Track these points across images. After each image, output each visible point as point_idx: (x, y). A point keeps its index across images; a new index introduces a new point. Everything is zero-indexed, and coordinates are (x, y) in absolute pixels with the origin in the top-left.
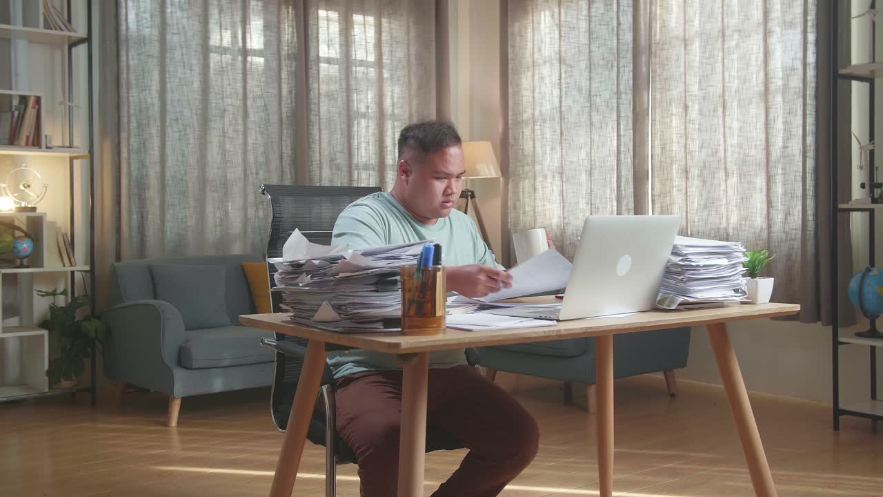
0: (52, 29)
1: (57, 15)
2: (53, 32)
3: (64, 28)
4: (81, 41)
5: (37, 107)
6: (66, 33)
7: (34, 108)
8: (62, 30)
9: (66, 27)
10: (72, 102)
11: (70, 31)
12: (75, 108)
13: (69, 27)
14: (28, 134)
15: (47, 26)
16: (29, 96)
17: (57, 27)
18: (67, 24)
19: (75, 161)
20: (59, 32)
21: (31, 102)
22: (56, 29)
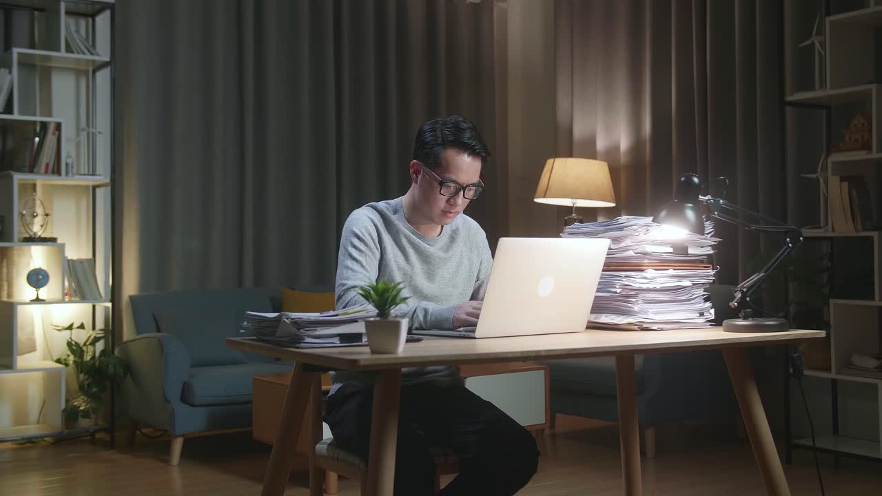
0: (73, 52)
1: (81, 41)
2: (75, 56)
3: (86, 51)
4: (103, 65)
5: (57, 133)
6: (88, 57)
7: (54, 134)
8: (84, 53)
9: (89, 51)
10: (96, 128)
11: (92, 54)
12: (98, 135)
13: (93, 51)
14: (47, 161)
15: (69, 49)
16: (49, 122)
17: (79, 51)
18: (91, 49)
19: (97, 190)
20: (81, 56)
21: (51, 128)
22: (78, 53)
